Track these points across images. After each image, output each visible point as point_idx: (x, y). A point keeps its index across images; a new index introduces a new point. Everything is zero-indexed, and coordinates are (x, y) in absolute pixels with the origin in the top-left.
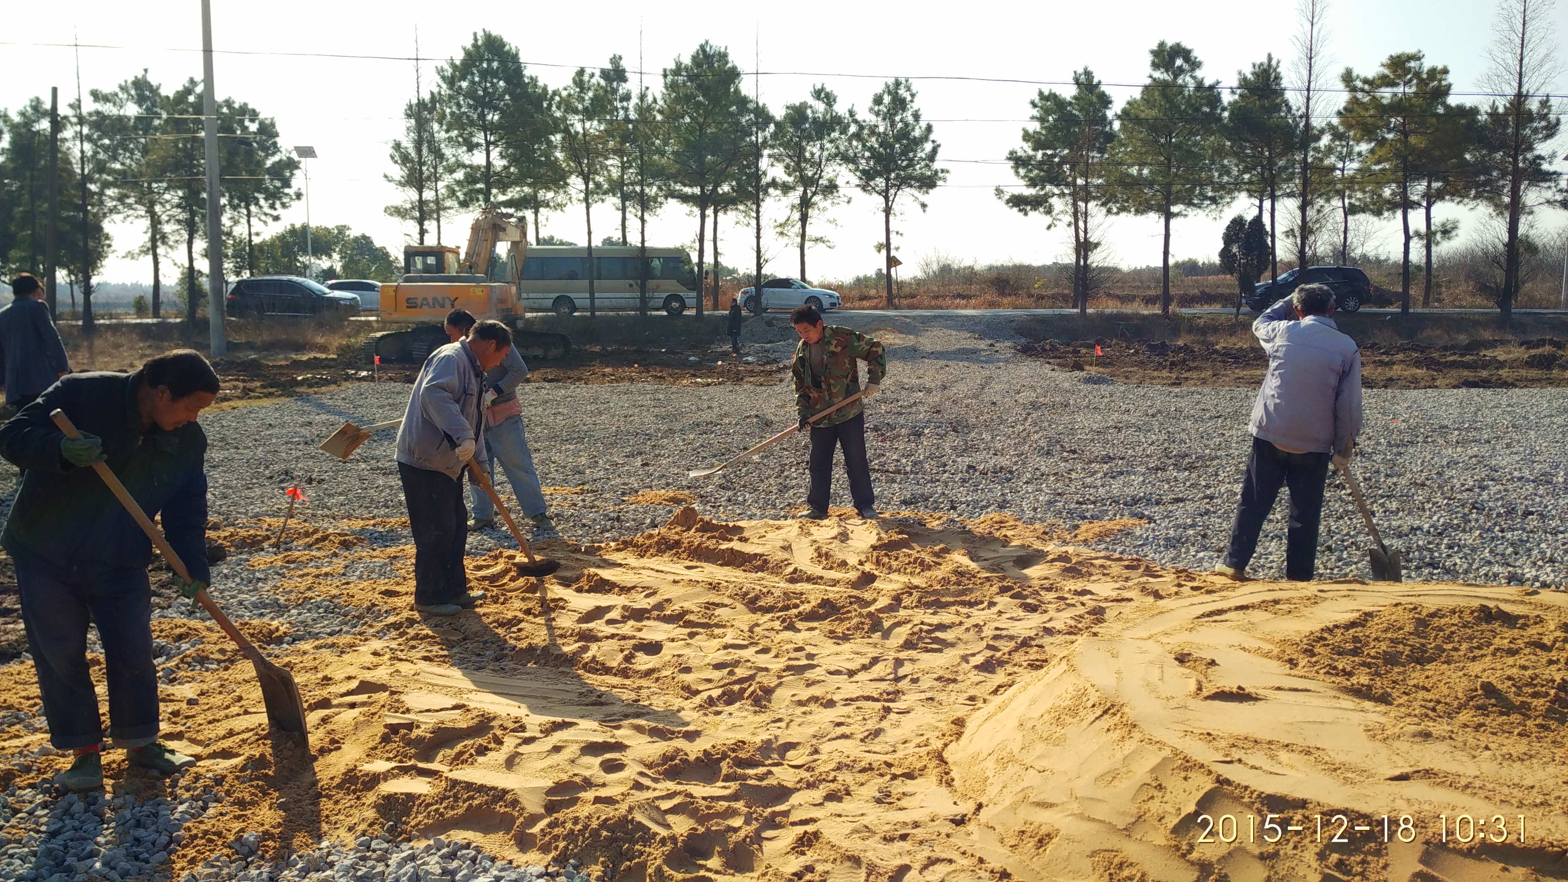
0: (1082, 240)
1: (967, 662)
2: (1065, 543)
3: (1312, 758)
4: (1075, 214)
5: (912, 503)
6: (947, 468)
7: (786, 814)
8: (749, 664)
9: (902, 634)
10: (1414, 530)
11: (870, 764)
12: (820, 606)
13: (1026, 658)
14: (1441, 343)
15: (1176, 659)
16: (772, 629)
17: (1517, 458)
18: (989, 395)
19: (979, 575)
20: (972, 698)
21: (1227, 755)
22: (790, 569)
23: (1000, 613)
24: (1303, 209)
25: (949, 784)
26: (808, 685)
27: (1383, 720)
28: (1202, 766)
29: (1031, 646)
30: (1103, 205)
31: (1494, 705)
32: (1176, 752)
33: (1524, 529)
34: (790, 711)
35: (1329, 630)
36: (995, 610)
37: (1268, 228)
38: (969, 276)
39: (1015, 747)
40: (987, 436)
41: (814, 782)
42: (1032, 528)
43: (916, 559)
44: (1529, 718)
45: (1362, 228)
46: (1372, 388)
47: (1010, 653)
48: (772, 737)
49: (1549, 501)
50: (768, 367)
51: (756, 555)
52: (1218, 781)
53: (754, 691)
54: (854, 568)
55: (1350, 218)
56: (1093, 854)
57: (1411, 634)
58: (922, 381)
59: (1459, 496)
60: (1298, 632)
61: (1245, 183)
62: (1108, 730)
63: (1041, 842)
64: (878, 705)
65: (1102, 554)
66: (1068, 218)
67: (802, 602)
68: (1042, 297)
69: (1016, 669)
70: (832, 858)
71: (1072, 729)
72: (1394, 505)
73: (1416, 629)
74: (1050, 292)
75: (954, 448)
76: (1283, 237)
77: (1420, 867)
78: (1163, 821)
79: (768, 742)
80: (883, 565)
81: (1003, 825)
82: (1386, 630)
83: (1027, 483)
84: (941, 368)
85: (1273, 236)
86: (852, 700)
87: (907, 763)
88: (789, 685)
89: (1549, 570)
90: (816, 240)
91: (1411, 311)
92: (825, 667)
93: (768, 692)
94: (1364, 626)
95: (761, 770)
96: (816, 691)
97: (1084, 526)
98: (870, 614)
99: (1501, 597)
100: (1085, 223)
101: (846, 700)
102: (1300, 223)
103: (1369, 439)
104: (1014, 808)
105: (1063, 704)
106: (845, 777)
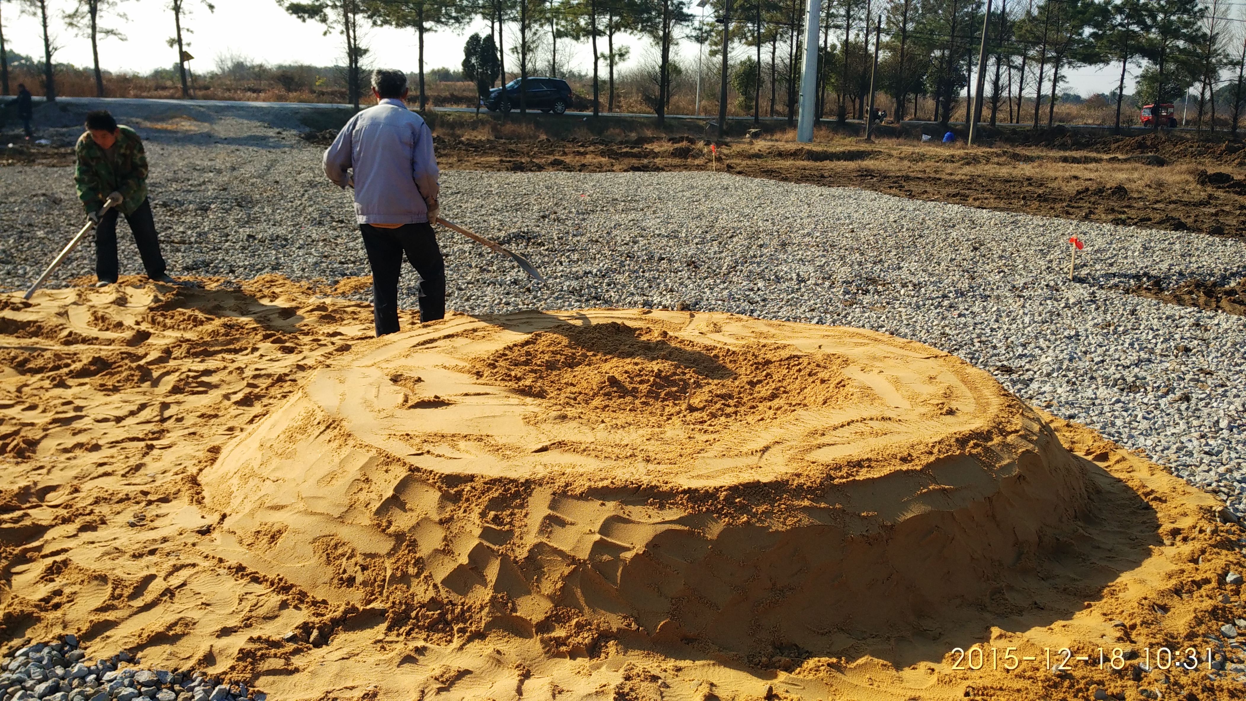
0: (353, 46)
1: (229, 399)
2: (326, 295)
3: (483, 444)
4: (347, 23)
5: (194, 269)
6: (230, 238)
7: (39, 549)
8: (14, 421)
9: (170, 381)
10: (586, 273)
11: (127, 495)
12: (91, 363)
13: (281, 391)
14: (619, 139)
15: (391, 380)
16: (42, 388)
17: (659, 220)
18: (275, 174)
19: (247, 327)
20: (231, 429)
21: (419, 449)
22: (65, 333)
23: (262, 356)
24: (523, 31)
25: (199, 502)
26: (74, 434)
27: (537, 409)
28: (399, 460)
29: (286, 381)
30: (370, 17)
31: (615, 392)
32: (380, 452)
33: (658, 270)
34: (54, 458)
35: (510, 348)
36: (257, 354)
37: (498, 45)
38: (260, 73)
39: (256, 464)
40: (268, 210)
41: (70, 517)
42: (298, 284)
43: (190, 316)
44: (637, 398)
45: (567, 50)
46: (571, 171)
47: (267, 389)
48: (31, 483)
49: (675, 250)
50: (63, 150)
51: (29, 323)
52: (410, 469)
53: (18, 444)
54: (130, 328)
55: (558, 41)
56: (315, 540)
57: (566, 346)
58: (213, 163)
59: (619, 249)
60: (488, 351)
61: (480, 7)
62: (330, 441)
63: (273, 538)
64: (142, 444)
65: (353, 303)
66: (341, 27)
67: (74, 362)
68: (323, 94)
69: (271, 401)
70: (79, 581)
71: (302, 444)
72: (575, 257)
73: (570, 343)
74: (329, 90)
75: (237, 221)
76: (510, 53)
77: (550, 512)
78: (369, 507)
79: (27, 488)
80: (159, 323)
81: (243, 528)
82: (549, 346)
83: (299, 248)
84: (233, 152)
85: (501, 51)
86: (117, 442)
87: (163, 489)
88: (53, 436)
89: (668, 297)
90: (108, 32)
91: (600, 114)
92: (93, 416)
93: (32, 444)
94: (534, 343)
95: (17, 514)
96: (82, 438)
97: (343, 281)
98: (139, 367)
99: (628, 316)
100: (354, 31)
101: (112, 443)
102: (521, 42)
103: (565, 209)
104: (252, 513)
105: (296, 425)
106: (104, 509)
